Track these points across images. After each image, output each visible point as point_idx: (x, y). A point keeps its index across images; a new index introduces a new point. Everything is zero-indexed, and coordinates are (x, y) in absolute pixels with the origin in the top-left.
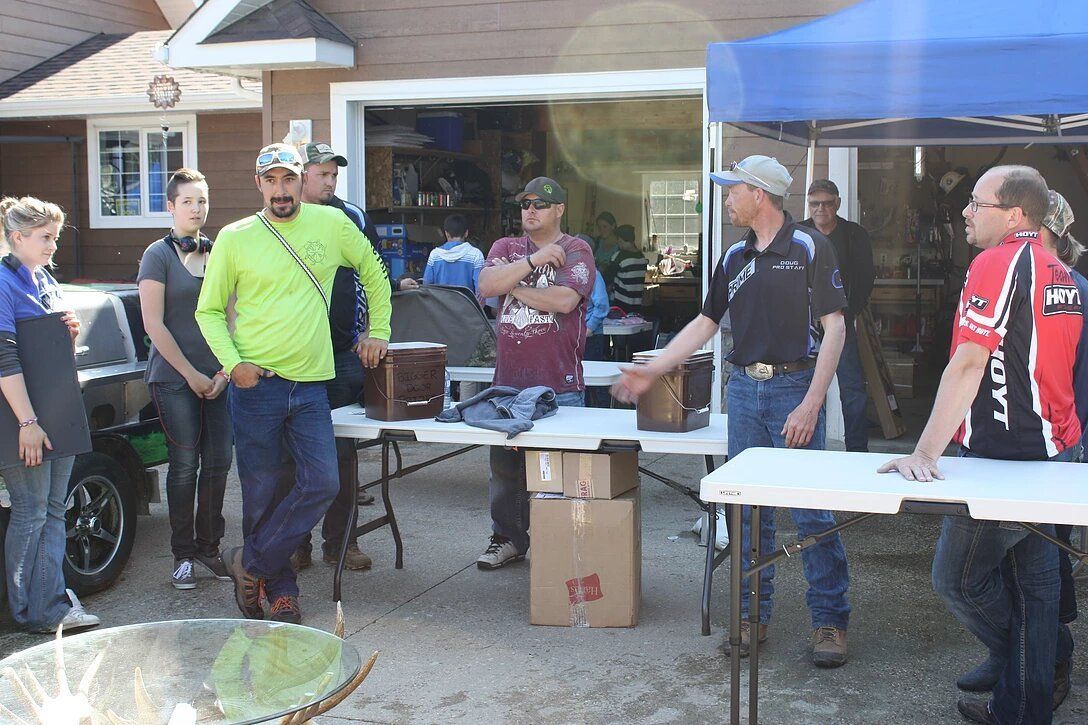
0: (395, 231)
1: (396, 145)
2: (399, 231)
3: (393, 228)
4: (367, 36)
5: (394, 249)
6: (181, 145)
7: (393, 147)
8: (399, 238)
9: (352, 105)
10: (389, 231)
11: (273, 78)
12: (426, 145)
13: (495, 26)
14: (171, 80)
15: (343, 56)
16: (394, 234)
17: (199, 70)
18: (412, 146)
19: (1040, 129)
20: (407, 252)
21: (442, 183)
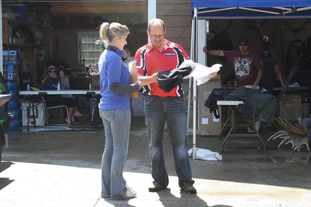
0: (12, 53)
1: (8, 17)
2: (14, 53)
3: (11, 52)
5: (12, 61)
7: (8, 18)
8: (13, 56)
10: (8, 53)
16: (11, 54)
18: (12, 18)
19: (277, 13)
20: (17, 62)
21: (18, 34)
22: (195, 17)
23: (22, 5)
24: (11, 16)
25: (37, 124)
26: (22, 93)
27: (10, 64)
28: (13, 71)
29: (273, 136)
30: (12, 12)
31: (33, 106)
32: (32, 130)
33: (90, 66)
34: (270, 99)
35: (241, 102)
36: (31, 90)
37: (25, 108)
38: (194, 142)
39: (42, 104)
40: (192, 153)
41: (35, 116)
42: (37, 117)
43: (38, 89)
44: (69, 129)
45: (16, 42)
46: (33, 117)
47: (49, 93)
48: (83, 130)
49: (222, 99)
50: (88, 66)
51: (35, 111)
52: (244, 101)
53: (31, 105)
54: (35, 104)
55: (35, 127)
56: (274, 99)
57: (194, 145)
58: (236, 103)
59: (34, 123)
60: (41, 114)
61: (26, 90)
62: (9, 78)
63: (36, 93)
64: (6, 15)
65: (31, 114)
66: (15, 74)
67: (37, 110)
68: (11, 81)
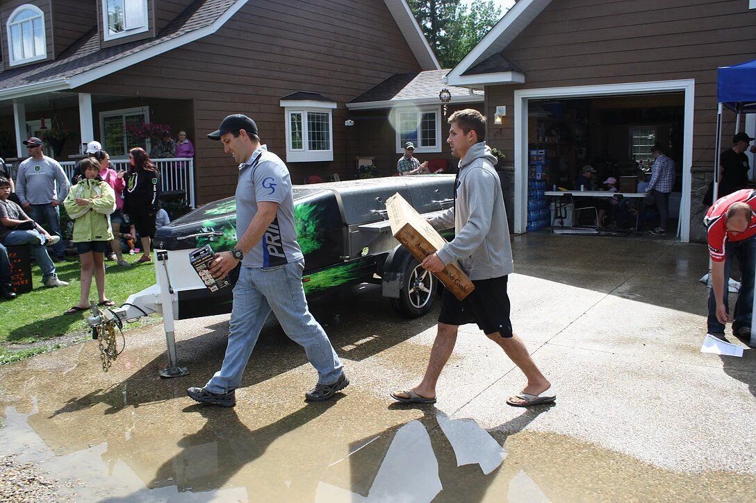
0: (540, 153)
1: (538, 116)
2: (542, 152)
3: (539, 151)
4: (531, 70)
5: (540, 160)
6: (434, 118)
9: (523, 99)
10: (537, 153)
11: (489, 88)
13: (589, 64)
14: (447, 91)
15: (520, 79)
18: (543, 116)
20: (546, 162)
21: (553, 132)
23: (558, 103)
24: (543, 114)
25: (564, 225)
26: (548, 193)
27: (539, 164)
28: (541, 170)
30: (543, 111)
31: (561, 206)
32: (558, 232)
33: (641, 162)
36: (557, 190)
37: (553, 208)
39: (571, 204)
41: (563, 216)
42: (565, 217)
43: (565, 190)
44: (595, 232)
45: (548, 141)
46: (561, 217)
47: (575, 194)
48: (608, 235)
50: (638, 161)
51: (563, 211)
53: (558, 205)
54: (562, 204)
55: (563, 228)
59: (562, 223)
60: (570, 214)
61: (552, 190)
62: (537, 177)
63: (561, 194)
64: (535, 114)
65: (559, 215)
66: (544, 174)
67: (566, 211)
68: (539, 181)
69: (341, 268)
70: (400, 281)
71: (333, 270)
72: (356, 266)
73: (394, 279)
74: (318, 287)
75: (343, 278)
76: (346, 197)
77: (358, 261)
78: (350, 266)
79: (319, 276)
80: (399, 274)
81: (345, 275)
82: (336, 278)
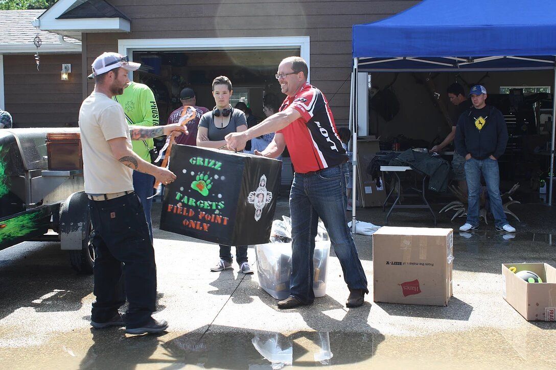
4: (137, 17)
9: (128, 50)
11: (87, 36)
12: (150, 71)
13: (203, 15)
17: (50, 31)
18: (143, 71)
19: (451, 65)
22: (355, 69)
23: (156, 57)
29: (445, 207)
30: (145, 64)
34: (442, 164)
35: (409, 168)
38: (354, 214)
40: (351, 227)
49: (387, 164)
52: (412, 167)
56: (447, 164)
57: (354, 218)
58: (403, 169)
69: (27, 217)
70: (82, 230)
71: (21, 218)
72: (37, 216)
73: (76, 228)
74: (9, 236)
75: (29, 228)
76: (23, 139)
77: (39, 211)
78: (33, 215)
79: (11, 223)
80: (80, 224)
81: (29, 225)
82: (23, 226)
